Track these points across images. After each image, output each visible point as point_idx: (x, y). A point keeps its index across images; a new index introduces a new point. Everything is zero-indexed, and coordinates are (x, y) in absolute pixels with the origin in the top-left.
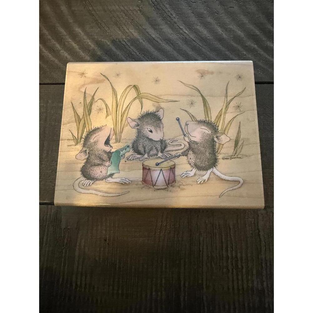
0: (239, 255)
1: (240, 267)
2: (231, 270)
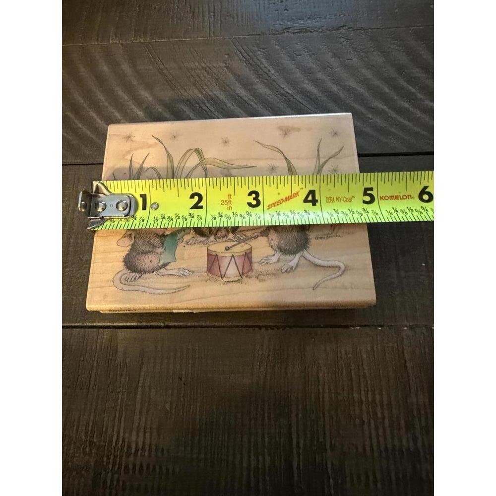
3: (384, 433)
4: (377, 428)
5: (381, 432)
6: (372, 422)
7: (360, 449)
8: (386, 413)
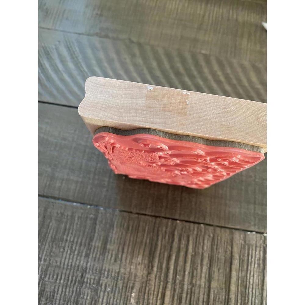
0: (76, 240)
1: (74, 248)
2: (66, 250)
3: (73, 257)
4: (70, 254)
5: (71, 257)
6: (69, 251)
7: (58, 264)
8: (77, 248)
